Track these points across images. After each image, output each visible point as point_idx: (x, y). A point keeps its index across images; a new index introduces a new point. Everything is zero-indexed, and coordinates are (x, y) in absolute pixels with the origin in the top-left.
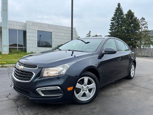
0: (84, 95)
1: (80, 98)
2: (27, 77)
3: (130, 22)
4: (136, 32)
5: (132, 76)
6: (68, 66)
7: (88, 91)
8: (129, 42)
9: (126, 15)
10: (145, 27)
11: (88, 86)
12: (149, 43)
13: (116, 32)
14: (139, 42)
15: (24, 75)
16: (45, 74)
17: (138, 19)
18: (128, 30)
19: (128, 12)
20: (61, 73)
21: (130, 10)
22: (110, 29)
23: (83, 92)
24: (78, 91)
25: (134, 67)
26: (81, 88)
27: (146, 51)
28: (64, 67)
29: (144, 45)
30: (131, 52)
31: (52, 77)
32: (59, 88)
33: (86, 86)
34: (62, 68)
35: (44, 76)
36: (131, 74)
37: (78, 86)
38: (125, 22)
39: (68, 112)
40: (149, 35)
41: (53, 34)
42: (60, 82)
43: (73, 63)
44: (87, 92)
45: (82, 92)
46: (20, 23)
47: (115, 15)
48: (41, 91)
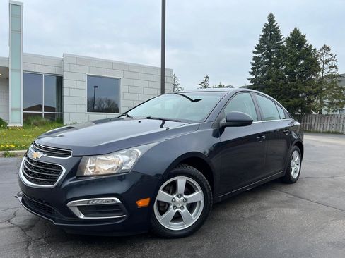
0: (178, 217)
1: (167, 223)
2: (48, 176)
3: (295, 56)
4: (311, 79)
5: (295, 176)
6: (138, 151)
7: (185, 209)
8: (296, 100)
9: (288, 40)
10: (331, 67)
11: (185, 196)
12: (340, 102)
13: (264, 79)
14: (317, 101)
15: (43, 172)
16: (88, 171)
17: (315, 50)
18: (292, 74)
19: (291, 34)
20: (123, 168)
21: (296, 29)
22: (252, 71)
23: (175, 211)
24: (164, 207)
25: (298, 157)
26: (170, 201)
27: (334, 122)
28: (130, 156)
29: (329, 107)
30: (293, 122)
31: (104, 177)
32: (118, 201)
33: (182, 198)
34: (126, 158)
35: (85, 174)
36: (292, 173)
37: (162, 196)
38: (286, 55)
39: (138, 255)
40: (339, 85)
41: (122, 83)
42: (121, 188)
43: (152, 145)
44: (184, 211)
45: (172, 212)
46: (50, 58)
47: (262, 41)
48: (78, 207)
